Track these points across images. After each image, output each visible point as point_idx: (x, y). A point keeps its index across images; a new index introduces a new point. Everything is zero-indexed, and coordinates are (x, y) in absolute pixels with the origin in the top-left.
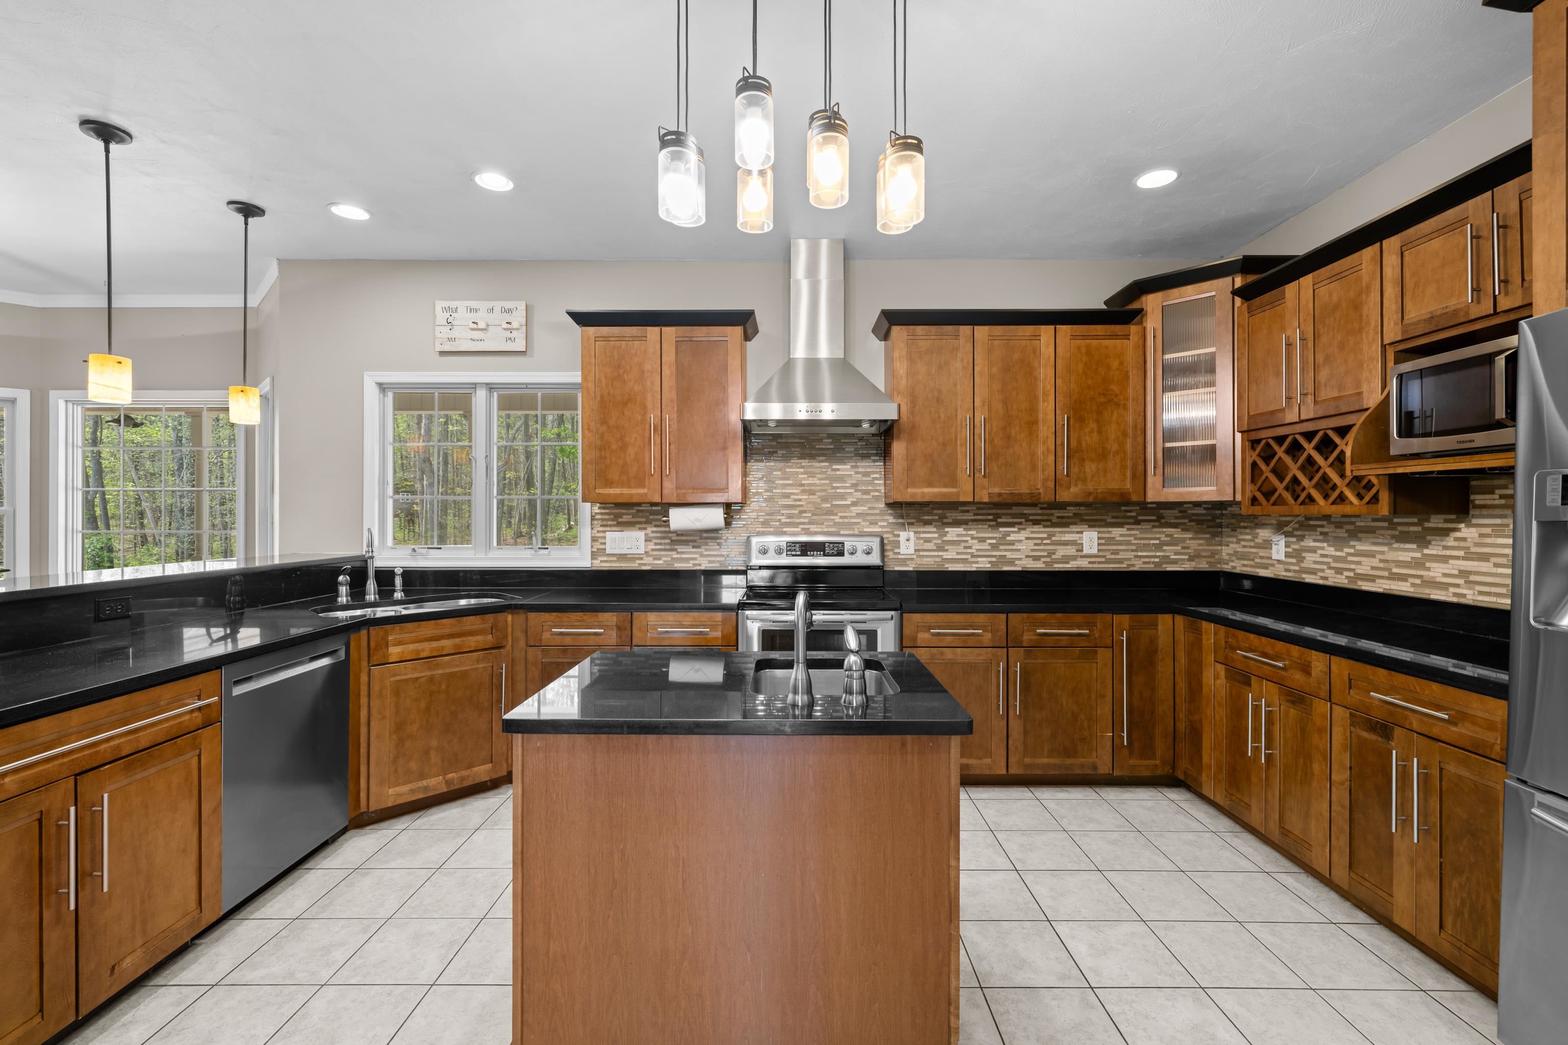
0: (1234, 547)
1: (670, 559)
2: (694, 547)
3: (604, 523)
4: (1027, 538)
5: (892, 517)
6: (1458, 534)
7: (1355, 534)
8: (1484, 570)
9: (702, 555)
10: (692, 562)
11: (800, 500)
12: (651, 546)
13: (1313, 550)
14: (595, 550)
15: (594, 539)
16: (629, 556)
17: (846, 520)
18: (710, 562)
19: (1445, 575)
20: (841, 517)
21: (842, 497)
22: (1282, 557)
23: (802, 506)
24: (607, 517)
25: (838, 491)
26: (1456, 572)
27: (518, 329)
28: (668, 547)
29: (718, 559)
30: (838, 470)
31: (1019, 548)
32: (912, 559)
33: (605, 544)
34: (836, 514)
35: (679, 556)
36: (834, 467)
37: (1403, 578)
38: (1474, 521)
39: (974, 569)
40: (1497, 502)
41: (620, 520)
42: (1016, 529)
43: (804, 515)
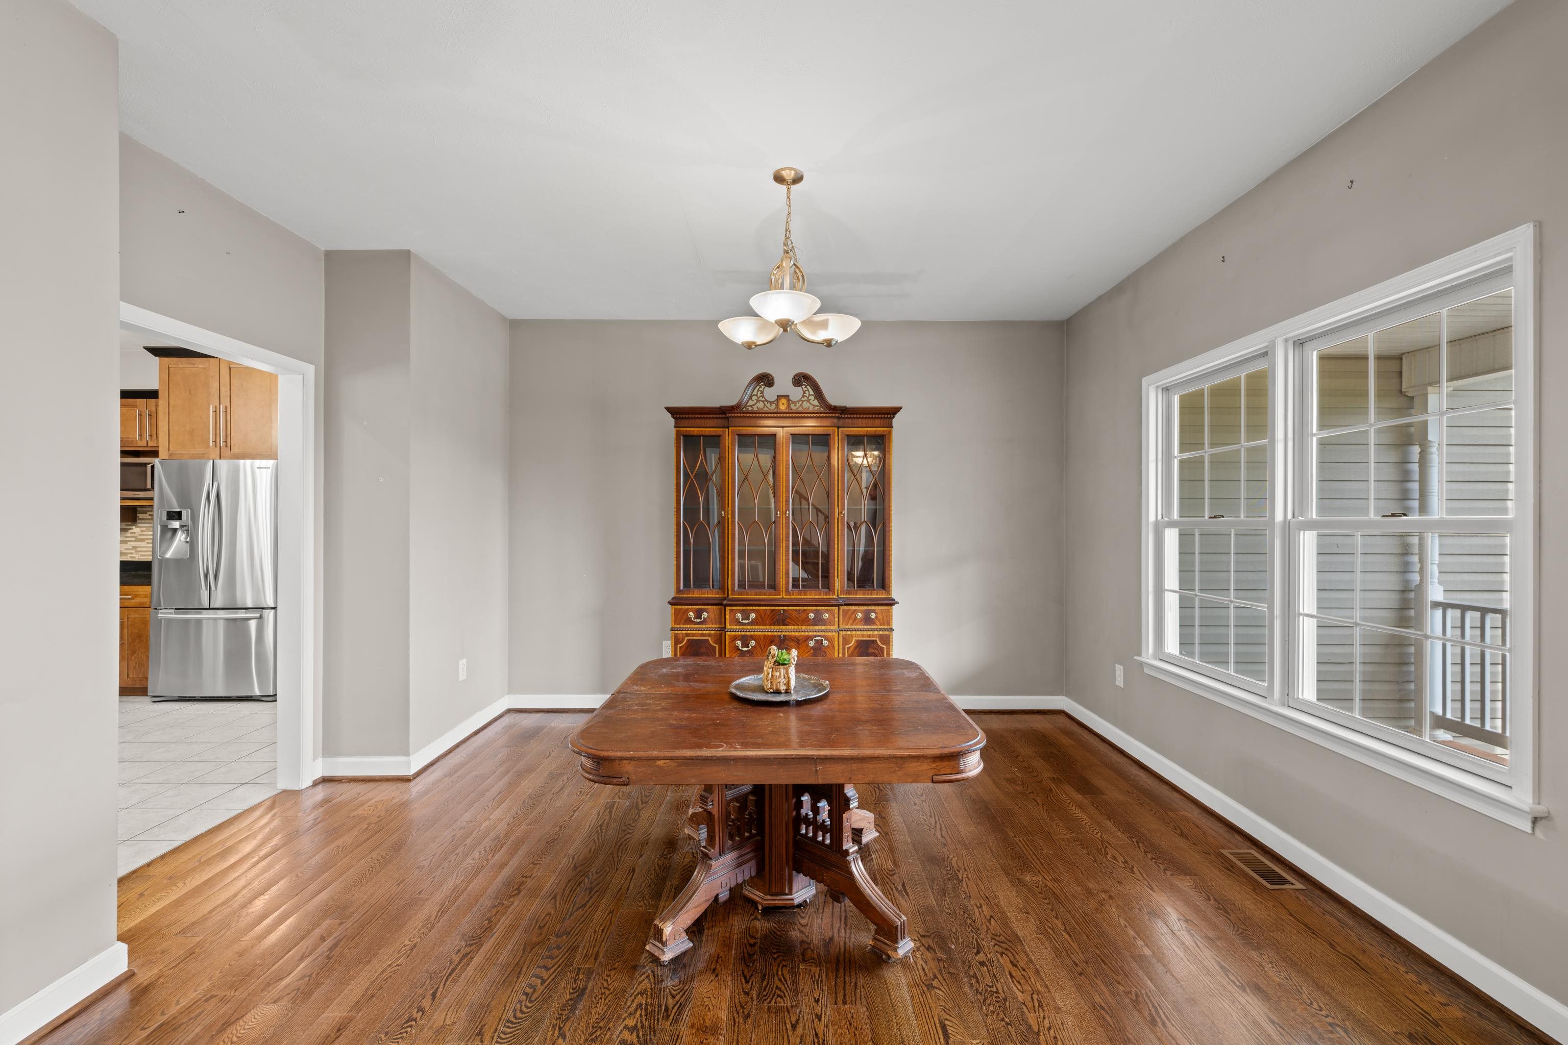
6: (132, 531)
8: (142, 545)
19: (126, 549)
26: (131, 547)
38: (139, 525)
40: (148, 517)
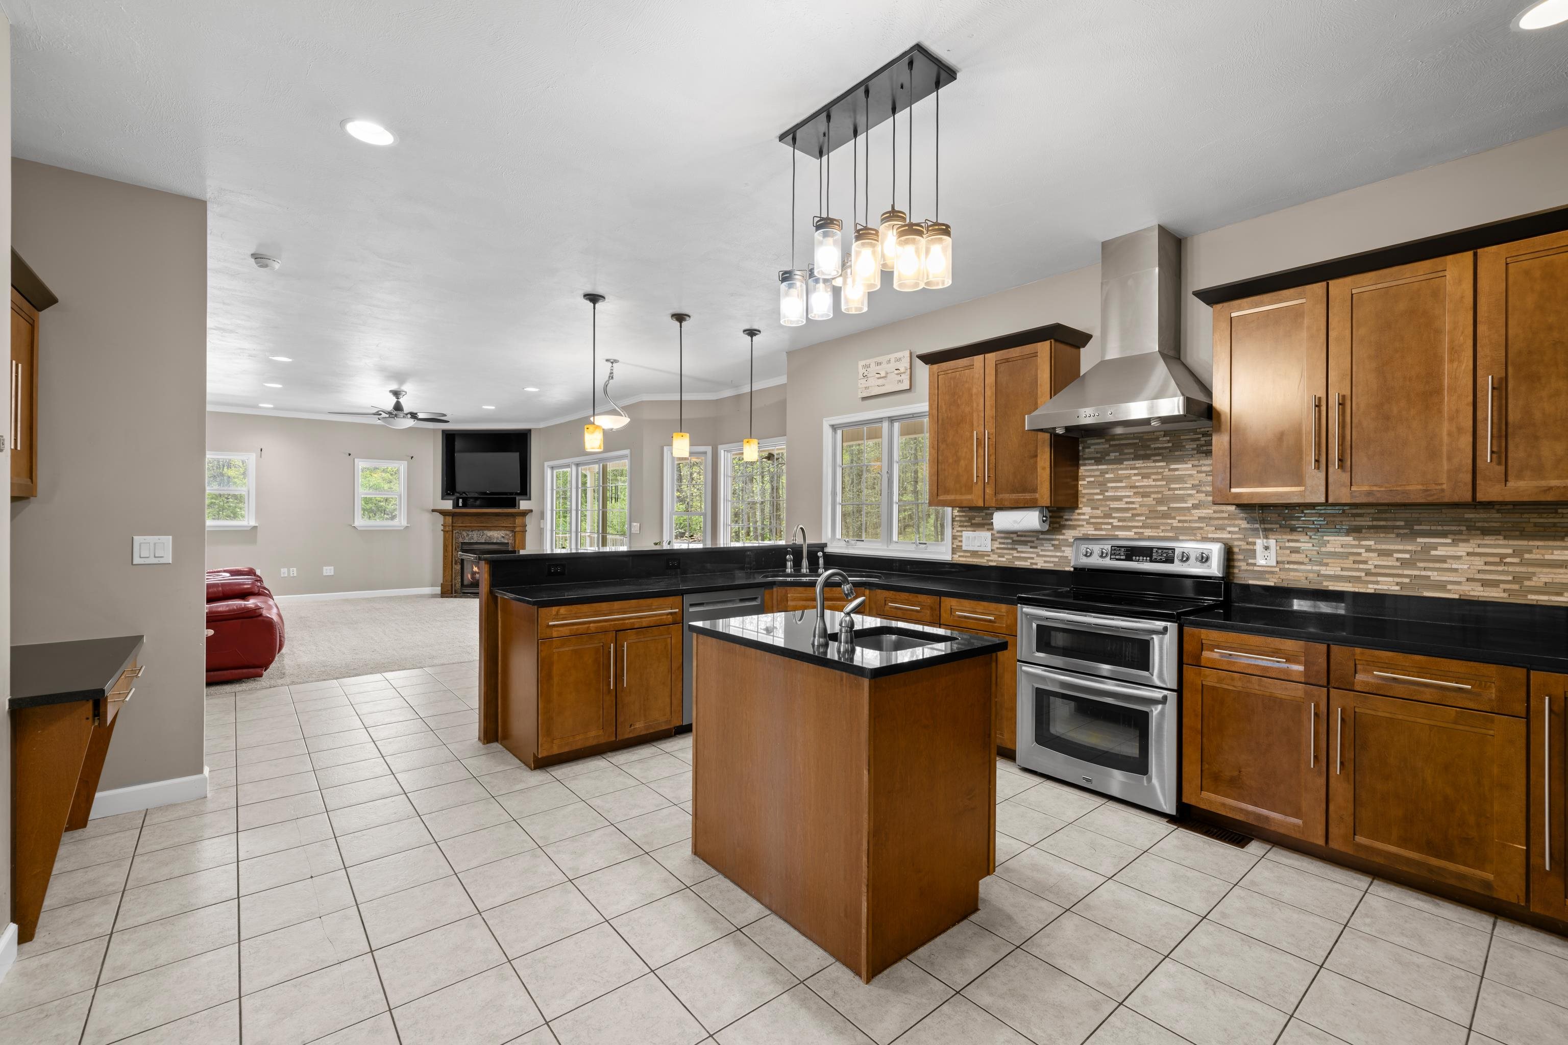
1: (1011, 557)
2: (1031, 547)
3: (962, 524)
4: (1468, 554)
5: (1245, 522)
9: (1038, 555)
10: (1029, 561)
11: (1133, 503)
12: (996, 545)
14: (955, 546)
15: (954, 537)
16: (980, 553)
17: (1185, 525)
18: (1045, 562)
20: (1179, 521)
21: (1182, 499)
23: (1135, 509)
24: (963, 519)
25: (1176, 492)
27: (904, 373)
28: (1010, 546)
29: (1052, 559)
30: (1177, 470)
31: (1454, 566)
32: (1272, 573)
33: (961, 541)
34: (1174, 518)
35: (1018, 555)
36: (1173, 467)
39: (1372, 591)
41: (973, 521)
42: (1449, 541)
43: (1137, 518)
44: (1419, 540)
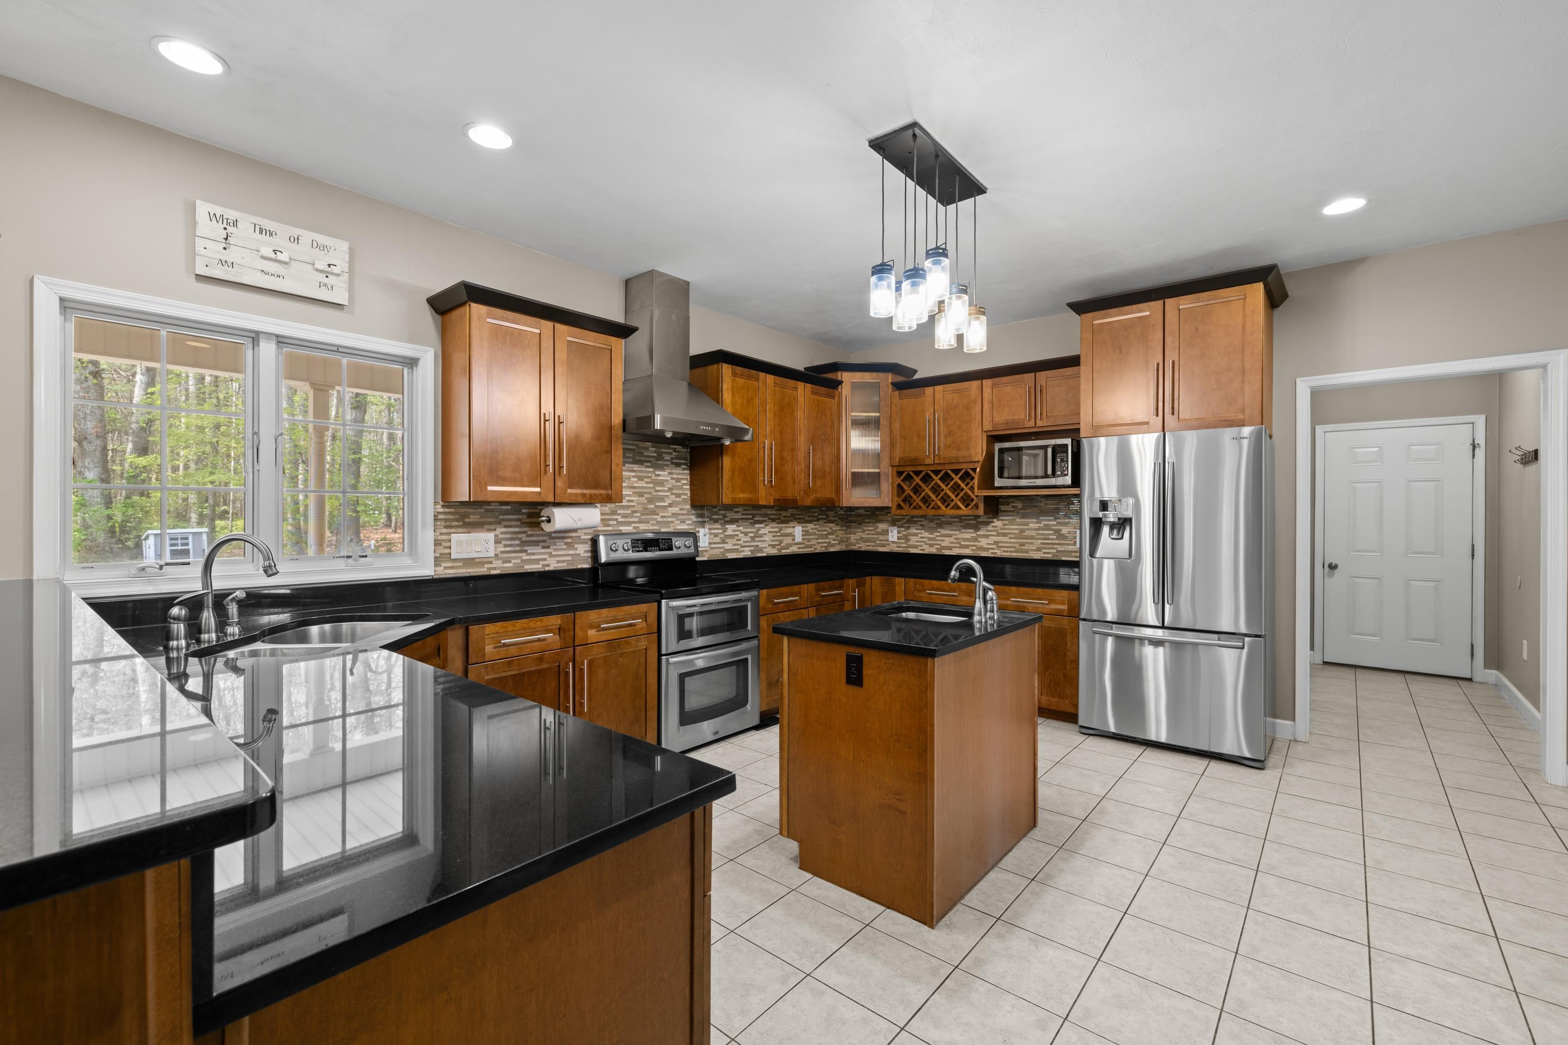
0: (859, 534)
1: (519, 561)
2: (543, 548)
3: (448, 524)
4: (769, 532)
5: (694, 517)
6: (993, 524)
7: (940, 525)
8: (1005, 541)
9: (551, 555)
10: (541, 563)
11: (632, 501)
12: (501, 548)
13: (916, 535)
14: (438, 555)
15: (437, 543)
16: (476, 560)
17: (665, 519)
18: (558, 562)
19: (988, 544)
20: (662, 517)
21: (662, 499)
22: (895, 539)
23: (634, 506)
24: (451, 517)
25: (659, 493)
26: (993, 542)
27: (338, 275)
28: (517, 549)
29: (565, 558)
30: (659, 475)
31: (765, 539)
32: (707, 551)
33: (450, 547)
34: (658, 514)
35: (528, 557)
36: (657, 473)
37: (967, 547)
38: (1001, 518)
39: (742, 557)
40: (1011, 509)
41: (466, 520)
42: (763, 526)
43: (635, 515)
44: (756, 526)
